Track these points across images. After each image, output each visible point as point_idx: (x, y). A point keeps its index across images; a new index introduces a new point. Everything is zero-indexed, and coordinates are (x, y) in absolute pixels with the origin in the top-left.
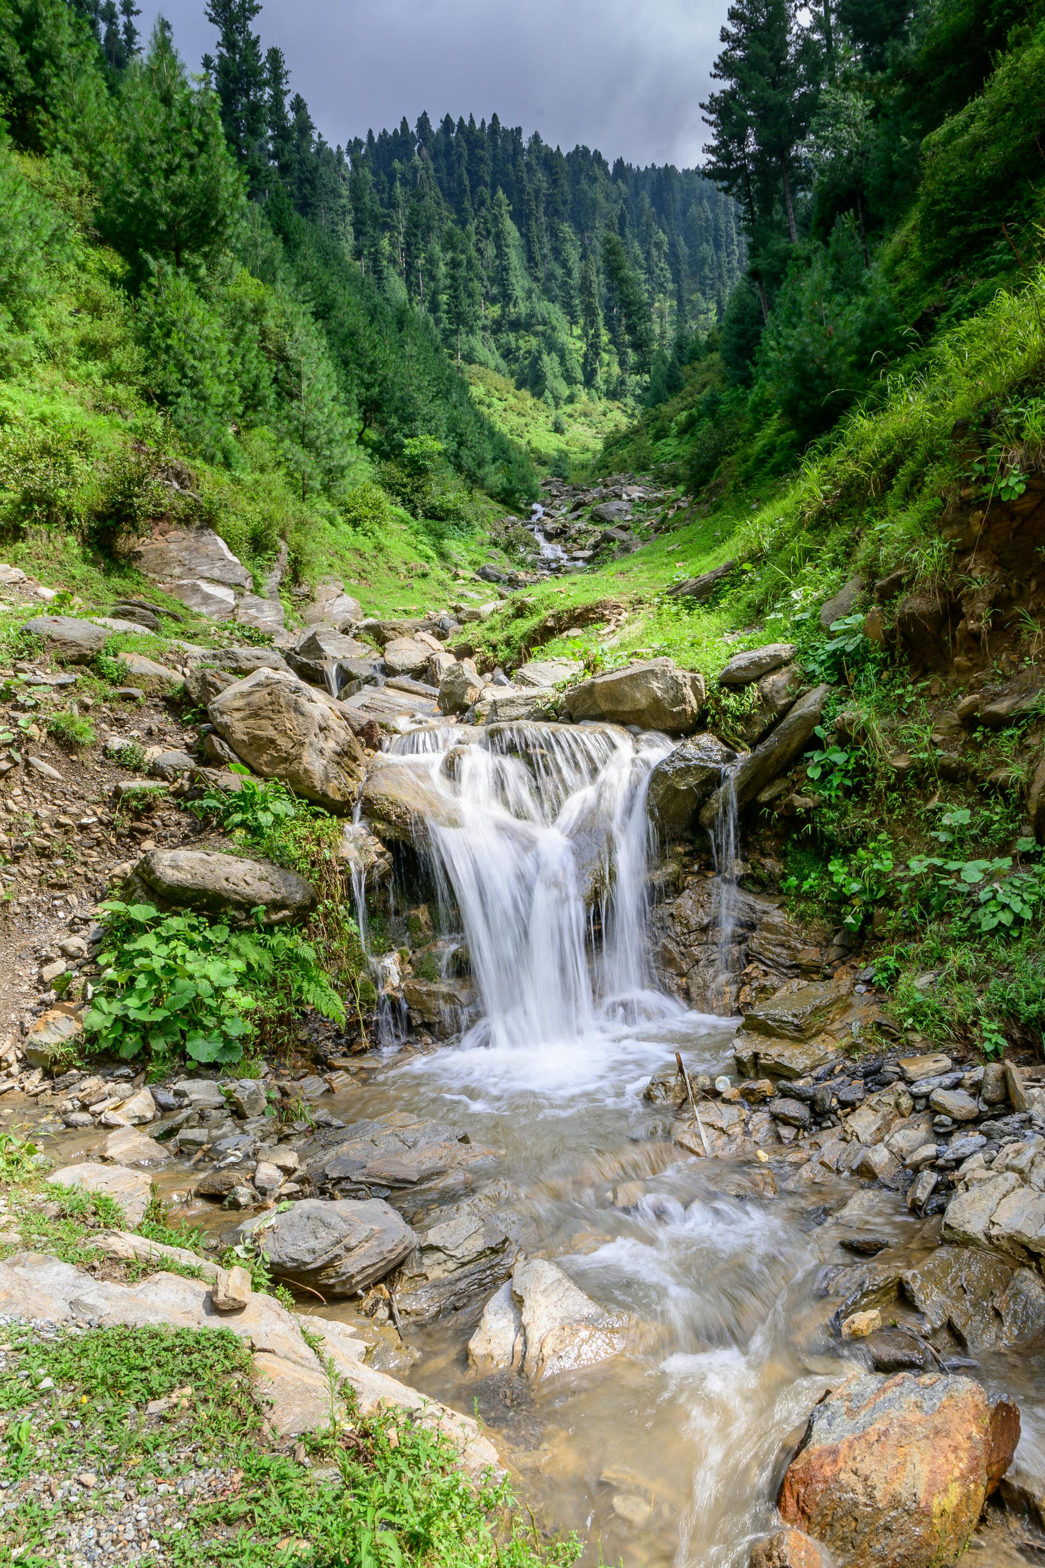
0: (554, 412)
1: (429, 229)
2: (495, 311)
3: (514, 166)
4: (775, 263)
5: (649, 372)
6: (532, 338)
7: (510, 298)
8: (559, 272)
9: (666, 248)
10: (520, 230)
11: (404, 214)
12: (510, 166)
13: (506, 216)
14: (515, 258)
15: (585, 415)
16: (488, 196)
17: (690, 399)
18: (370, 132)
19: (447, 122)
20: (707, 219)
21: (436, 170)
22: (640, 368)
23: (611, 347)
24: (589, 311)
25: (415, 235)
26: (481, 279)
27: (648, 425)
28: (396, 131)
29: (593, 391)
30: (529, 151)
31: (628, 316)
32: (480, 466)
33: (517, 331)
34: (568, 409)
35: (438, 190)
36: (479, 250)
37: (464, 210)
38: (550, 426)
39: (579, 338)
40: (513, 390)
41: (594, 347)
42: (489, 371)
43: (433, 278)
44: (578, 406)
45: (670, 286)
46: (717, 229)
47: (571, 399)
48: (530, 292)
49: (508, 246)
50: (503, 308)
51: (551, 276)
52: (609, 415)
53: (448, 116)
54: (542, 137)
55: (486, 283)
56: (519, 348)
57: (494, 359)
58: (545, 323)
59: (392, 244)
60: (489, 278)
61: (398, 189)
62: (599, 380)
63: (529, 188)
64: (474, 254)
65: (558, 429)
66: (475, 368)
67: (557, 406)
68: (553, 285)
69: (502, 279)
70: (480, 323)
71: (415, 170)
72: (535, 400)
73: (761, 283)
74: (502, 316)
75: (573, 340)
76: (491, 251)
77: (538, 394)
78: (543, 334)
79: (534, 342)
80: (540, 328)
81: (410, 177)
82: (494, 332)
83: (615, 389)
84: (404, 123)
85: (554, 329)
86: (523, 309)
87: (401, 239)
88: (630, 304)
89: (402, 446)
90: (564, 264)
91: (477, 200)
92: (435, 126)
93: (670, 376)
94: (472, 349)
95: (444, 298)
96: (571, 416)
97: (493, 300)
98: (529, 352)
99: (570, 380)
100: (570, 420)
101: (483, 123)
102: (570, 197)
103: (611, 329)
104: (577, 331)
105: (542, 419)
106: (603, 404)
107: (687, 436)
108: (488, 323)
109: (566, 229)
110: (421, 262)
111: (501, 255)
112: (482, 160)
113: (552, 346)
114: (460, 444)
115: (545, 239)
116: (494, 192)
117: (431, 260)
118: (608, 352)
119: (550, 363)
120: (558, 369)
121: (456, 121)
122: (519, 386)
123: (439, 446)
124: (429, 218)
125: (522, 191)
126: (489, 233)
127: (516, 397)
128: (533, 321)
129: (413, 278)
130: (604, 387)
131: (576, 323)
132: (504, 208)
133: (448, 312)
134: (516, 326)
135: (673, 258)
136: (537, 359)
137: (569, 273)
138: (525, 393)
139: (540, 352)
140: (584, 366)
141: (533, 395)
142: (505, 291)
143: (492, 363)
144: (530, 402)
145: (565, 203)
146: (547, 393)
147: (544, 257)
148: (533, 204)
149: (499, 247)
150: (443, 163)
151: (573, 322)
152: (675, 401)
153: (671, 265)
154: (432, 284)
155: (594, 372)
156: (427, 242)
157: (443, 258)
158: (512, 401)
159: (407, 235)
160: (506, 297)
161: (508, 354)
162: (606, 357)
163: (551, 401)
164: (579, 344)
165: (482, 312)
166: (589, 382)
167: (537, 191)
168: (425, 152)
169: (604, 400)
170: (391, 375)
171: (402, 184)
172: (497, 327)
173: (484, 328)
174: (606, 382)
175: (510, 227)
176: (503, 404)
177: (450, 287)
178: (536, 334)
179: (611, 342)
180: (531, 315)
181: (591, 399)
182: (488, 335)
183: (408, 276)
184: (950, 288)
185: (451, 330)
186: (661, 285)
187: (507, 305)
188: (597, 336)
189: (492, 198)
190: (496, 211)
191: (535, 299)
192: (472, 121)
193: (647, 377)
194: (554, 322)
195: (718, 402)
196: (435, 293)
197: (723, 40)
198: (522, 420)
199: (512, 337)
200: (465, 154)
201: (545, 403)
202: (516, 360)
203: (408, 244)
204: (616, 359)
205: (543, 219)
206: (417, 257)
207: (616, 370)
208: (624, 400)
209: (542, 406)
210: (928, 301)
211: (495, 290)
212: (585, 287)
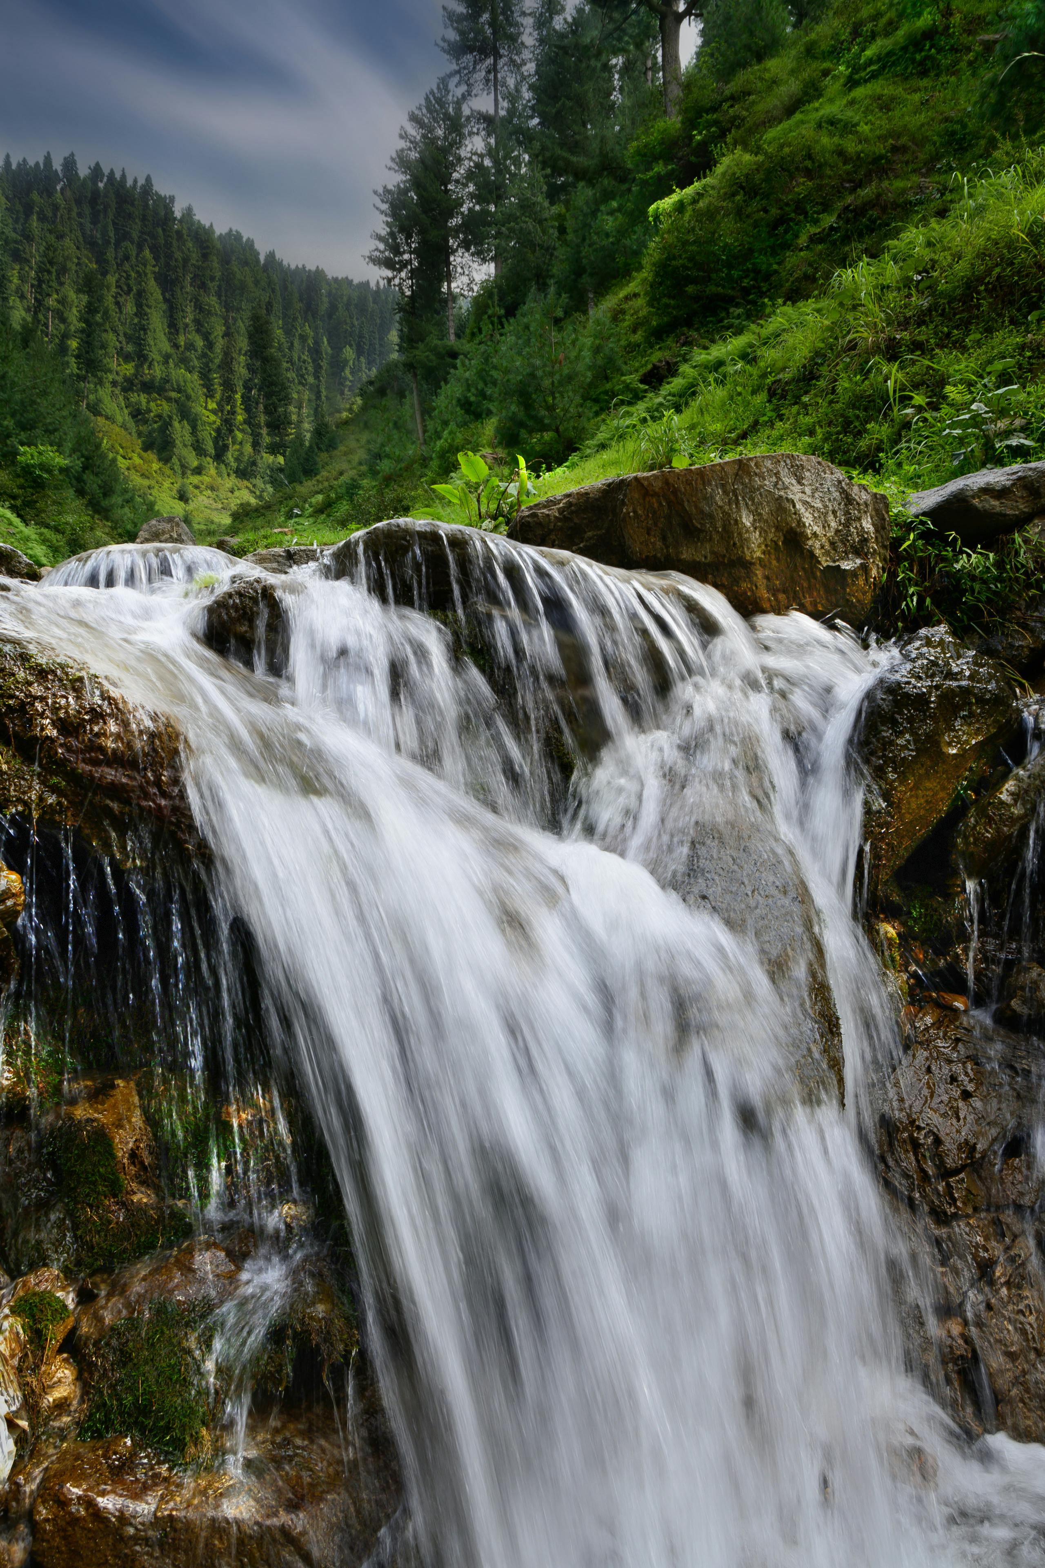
0: (180, 480)
1: (63, 270)
2: (129, 369)
3: (164, 230)
4: (432, 357)
5: (283, 455)
6: (164, 403)
7: (146, 359)
8: (200, 343)
9: (310, 342)
10: (163, 294)
11: (38, 250)
12: (160, 230)
13: (150, 276)
14: (157, 321)
15: (212, 489)
16: (134, 253)
17: (326, 484)
18: (8, 156)
19: (97, 171)
20: (353, 326)
21: (80, 215)
22: (274, 449)
23: (246, 426)
24: (228, 386)
25: (49, 272)
26: (115, 331)
27: (281, 502)
28: (37, 164)
29: (223, 466)
30: (181, 221)
31: (268, 396)
32: (105, 495)
33: (149, 394)
34: (195, 479)
35: (79, 234)
36: (117, 303)
37: (106, 261)
38: (174, 493)
39: (214, 412)
40: (138, 450)
41: (228, 421)
42: (114, 427)
43: (63, 320)
44: (206, 479)
45: (311, 380)
46: (361, 336)
47: (198, 471)
48: (167, 357)
49: (149, 307)
50: (137, 367)
51: (190, 346)
52: (237, 493)
53: (97, 164)
54: (195, 211)
55: (122, 338)
56: (149, 411)
57: (122, 416)
58: (179, 391)
59: (22, 278)
60: (125, 334)
61: (34, 222)
62: (230, 457)
63: (178, 255)
64: (112, 307)
65: (183, 497)
66: (101, 420)
67: (184, 474)
68: (192, 355)
69: (139, 338)
70: (111, 377)
71: (56, 208)
72: (161, 465)
73: (415, 375)
74: (135, 375)
75: (207, 413)
76: (130, 308)
77: (165, 460)
78: (177, 401)
79: (166, 408)
80: (173, 395)
81: (49, 214)
82: (125, 390)
83: (246, 469)
84: (48, 159)
85: (188, 397)
86: (158, 372)
87: (33, 274)
88: (272, 384)
89: (16, 453)
90: (206, 336)
91: (120, 255)
92: (83, 171)
93: (307, 460)
94: (99, 401)
95: (74, 344)
96: (197, 487)
97: (127, 358)
98: (160, 416)
99: (199, 450)
100: (196, 491)
101: (135, 181)
102: (218, 274)
103: (247, 410)
104: (212, 405)
105: (167, 484)
106: (230, 482)
107: (323, 516)
108: (119, 379)
109: (212, 301)
110: (51, 302)
111: (140, 313)
112: (130, 216)
113: (185, 414)
114: (85, 468)
115: (189, 309)
116: (140, 248)
117: (63, 301)
118: (242, 431)
119: (180, 431)
120: (188, 439)
121: (106, 171)
122: (146, 448)
123: (61, 461)
124: (68, 258)
125: (169, 256)
126: (130, 289)
127: (141, 458)
128: (167, 386)
129: (41, 316)
130: (234, 465)
131: (212, 397)
132: (149, 269)
133: (77, 357)
134: (148, 387)
135: (316, 352)
136: (166, 424)
137: (210, 345)
138: (151, 456)
139: (170, 418)
140: (216, 441)
141: (160, 460)
142: (141, 350)
143: (119, 419)
144: (156, 466)
145: (212, 279)
146: (175, 460)
147: (187, 325)
148: (180, 272)
149: (139, 306)
150: (87, 210)
151: (210, 395)
152: (309, 485)
153: (314, 361)
154: (62, 326)
155: (225, 447)
156: (61, 284)
157: (77, 301)
158: (137, 461)
159: (41, 270)
160: (141, 357)
161: (137, 414)
162: (239, 435)
163: (177, 467)
164: (213, 418)
165: (114, 366)
166: (219, 456)
167: (186, 260)
168: (68, 193)
169: (233, 476)
170: (11, 374)
171: (39, 219)
172: (128, 385)
173: (114, 383)
174: (237, 460)
175: (153, 287)
176: (127, 463)
177: (83, 331)
178: (169, 400)
179: (245, 422)
180: (166, 380)
181: (220, 474)
182: (117, 391)
183: (36, 313)
184: (683, 345)
185: (78, 376)
186: (302, 376)
187: (142, 365)
188: (233, 412)
189: (137, 255)
190: (140, 269)
191: (171, 365)
192: (124, 176)
193: (281, 459)
194: (190, 391)
195: (359, 487)
196: (65, 336)
197: (401, 137)
198: (146, 482)
199: (143, 398)
200: (114, 205)
201: (172, 469)
202: (145, 422)
203: (40, 281)
204: (250, 439)
205: (189, 289)
206: (49, 295)
207: (248, 449)
208: (254, 481)
209: (168, 472)
210: (657, 356)
211: (130, 348)
212: (227, 365)
